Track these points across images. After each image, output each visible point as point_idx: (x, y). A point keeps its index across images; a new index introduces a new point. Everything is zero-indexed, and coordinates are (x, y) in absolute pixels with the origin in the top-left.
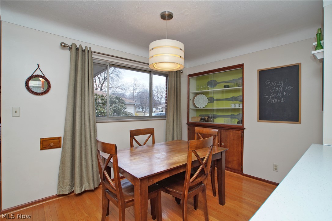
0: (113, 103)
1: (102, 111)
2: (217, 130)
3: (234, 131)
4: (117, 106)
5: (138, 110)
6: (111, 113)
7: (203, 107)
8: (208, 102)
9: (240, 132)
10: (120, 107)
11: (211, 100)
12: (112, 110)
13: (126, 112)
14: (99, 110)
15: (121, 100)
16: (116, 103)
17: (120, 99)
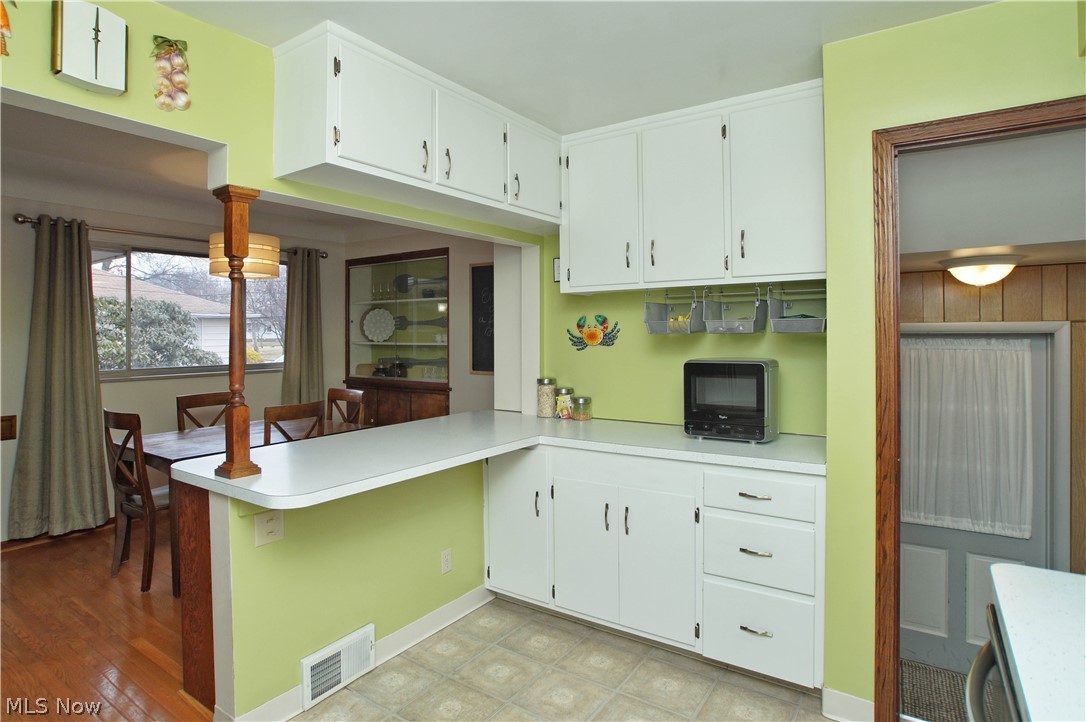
0: (152, 323)
1: (115, 351)
2: (361, 392)
3: (434, 396)
4: (165, 333)
5: (265, 337)
6: (144, 356)
7: (385, 341)
8: (396, 329)
9: (443, 397)
10: (173, 338)
11: (402, 323)
12: (146, 345)
13: (194, 350)
14: (104, 346)
15: (180, 313)
16: (160, 325)
17: (177, 309)
